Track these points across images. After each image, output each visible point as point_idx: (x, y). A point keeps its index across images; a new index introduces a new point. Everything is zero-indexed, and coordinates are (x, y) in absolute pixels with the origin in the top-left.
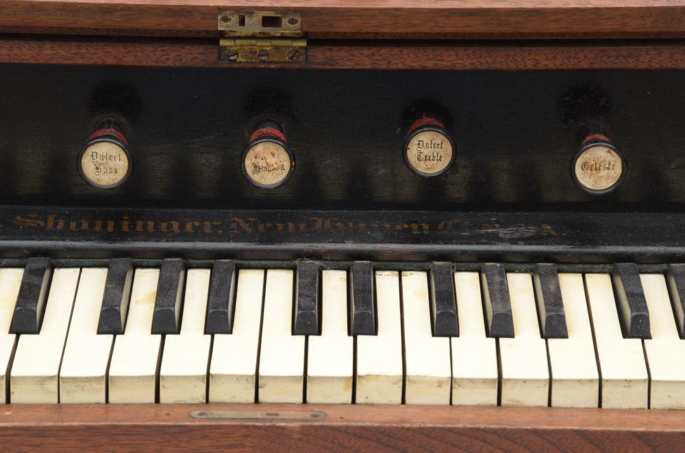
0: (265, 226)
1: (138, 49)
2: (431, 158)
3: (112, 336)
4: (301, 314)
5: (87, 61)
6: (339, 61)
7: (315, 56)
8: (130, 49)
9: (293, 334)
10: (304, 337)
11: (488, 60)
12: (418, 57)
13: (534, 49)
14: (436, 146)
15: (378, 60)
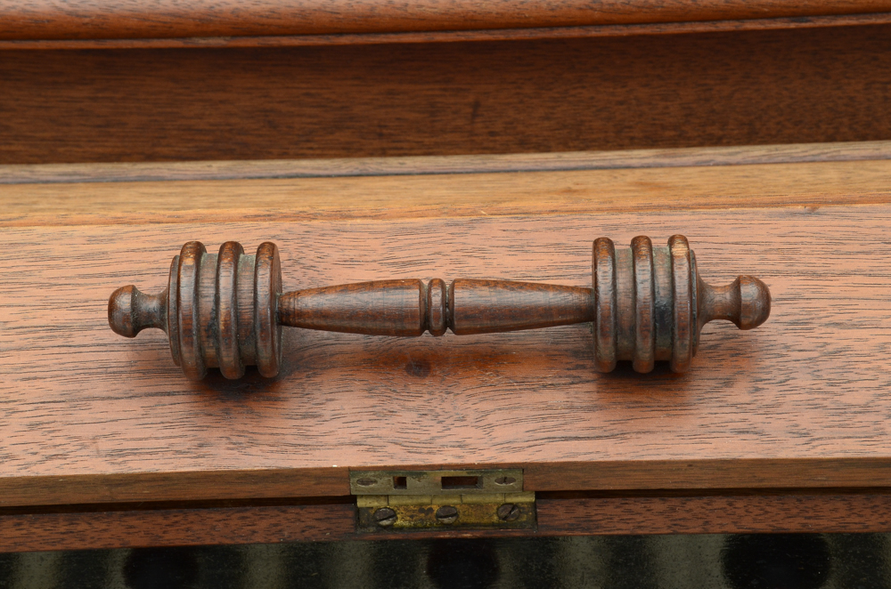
5: (92, 543)
6: (603, 522)
7: (553, 516)
8: (176, 519)
12: (767, 512)
15: (684, 519)
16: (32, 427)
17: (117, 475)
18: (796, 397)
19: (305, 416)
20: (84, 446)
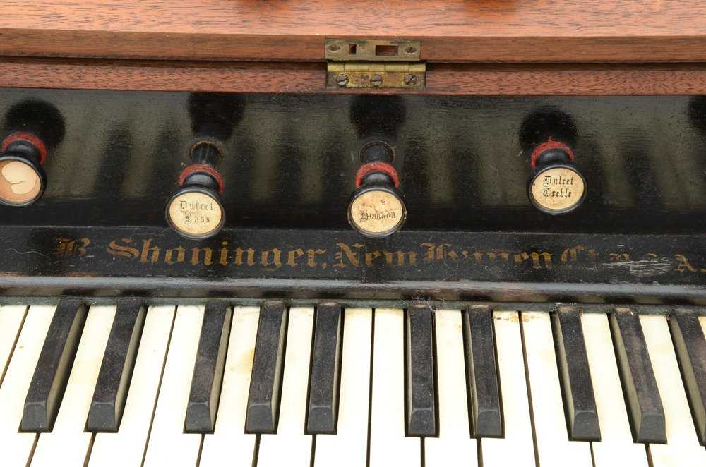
0: (373, 256)
1: (236, 74)
2: (559, 194)
3: (200, 435)
4: (416, 412)
5: (181, 87)
6: (462, 87)
7: (435, 82)
8: (228, 75)
9: (407, 435)
10: (419, 439)
11: (633, 85)
12: (552, 82)
13: (688, 73)
14: (565, 182)
15: (506, 85)
16: (152, 8)
17: (198, 34)
18: (573, 6)
19: (302, 9)
20: (180, 19)
